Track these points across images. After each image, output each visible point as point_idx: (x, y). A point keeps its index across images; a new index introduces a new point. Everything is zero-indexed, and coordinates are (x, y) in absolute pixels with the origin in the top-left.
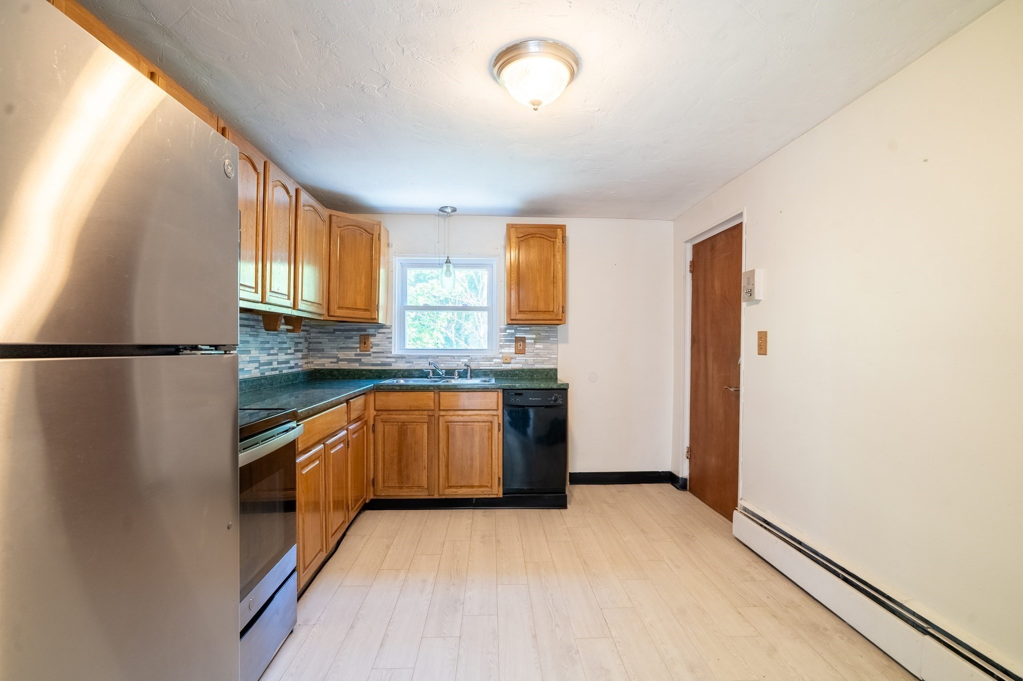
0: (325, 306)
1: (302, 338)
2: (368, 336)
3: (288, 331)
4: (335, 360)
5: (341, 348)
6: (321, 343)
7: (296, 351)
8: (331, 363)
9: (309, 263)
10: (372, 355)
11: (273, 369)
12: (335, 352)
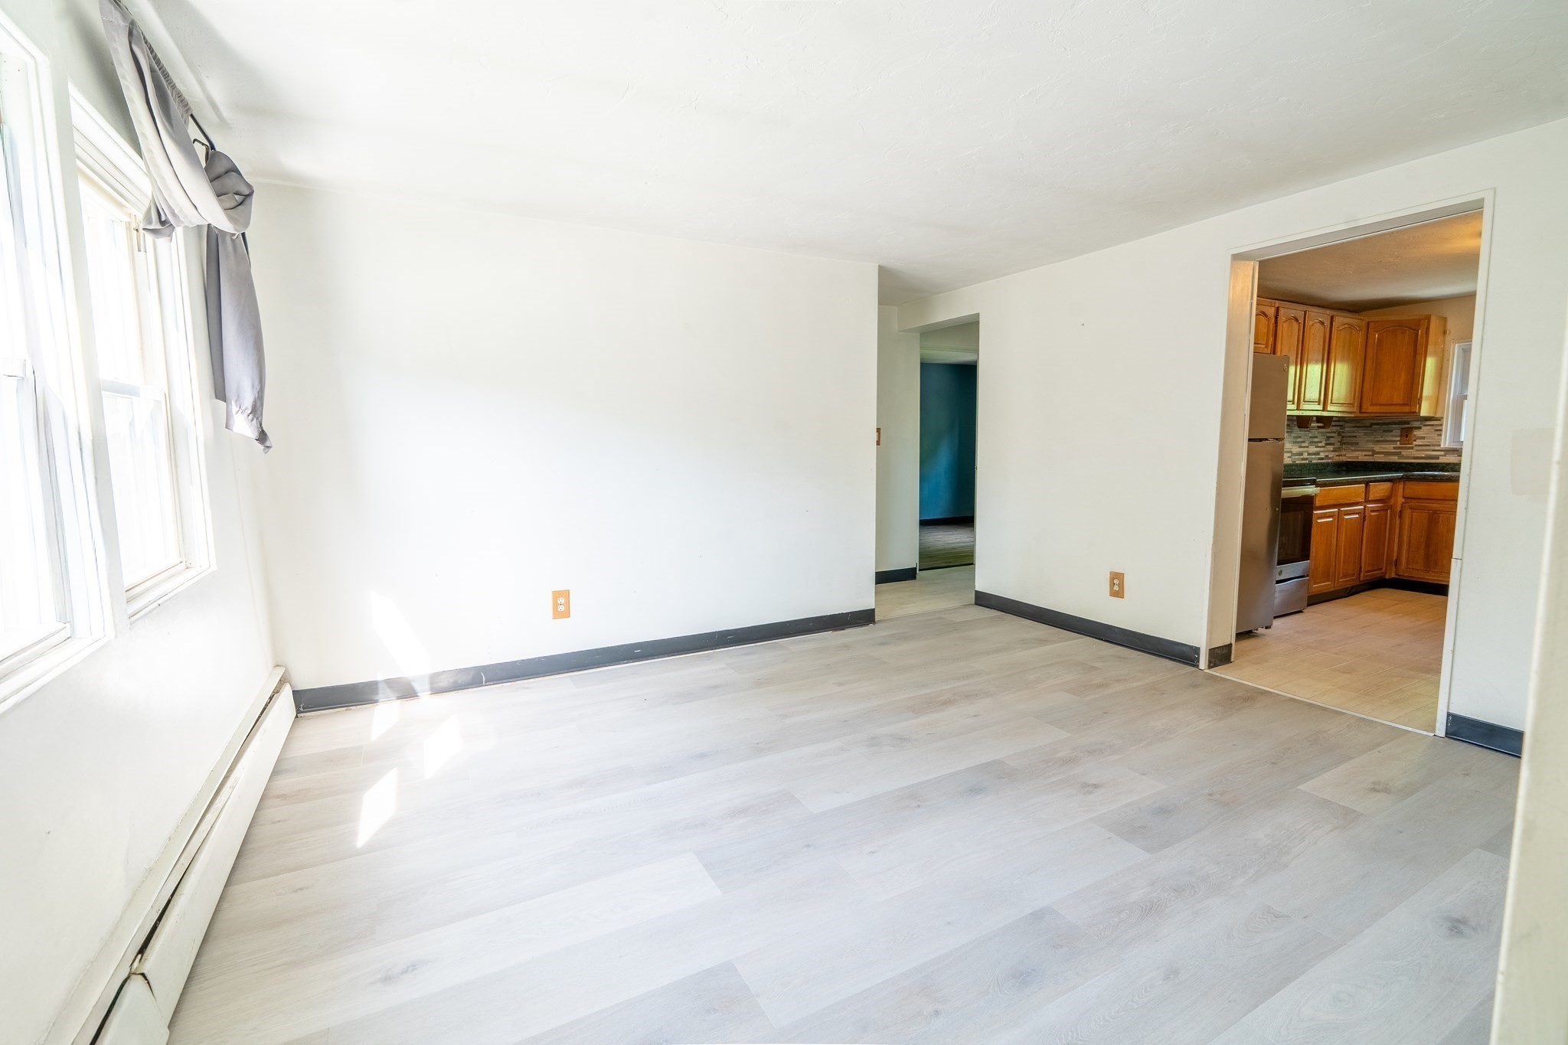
0: (1356, 404)
1: (1334, 432)
2: (1412, 429)
3: (1319, 427)
4: (1370, 453)
5: (1378, 441)
6: (1355, 437)
7: (1327, 444)
8: (1366, 455)
9: (1343, 360)
10: (1416, 448)
11: (1303, 459)
12: (1370, 445)
